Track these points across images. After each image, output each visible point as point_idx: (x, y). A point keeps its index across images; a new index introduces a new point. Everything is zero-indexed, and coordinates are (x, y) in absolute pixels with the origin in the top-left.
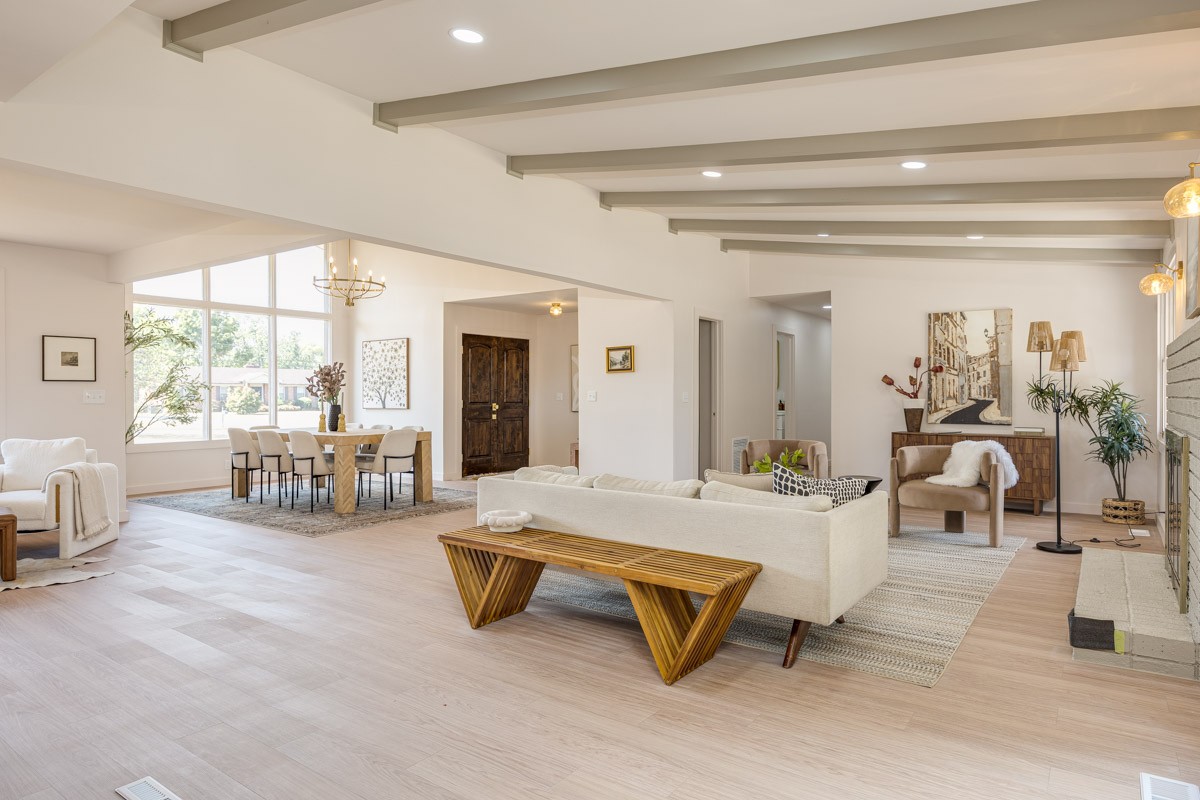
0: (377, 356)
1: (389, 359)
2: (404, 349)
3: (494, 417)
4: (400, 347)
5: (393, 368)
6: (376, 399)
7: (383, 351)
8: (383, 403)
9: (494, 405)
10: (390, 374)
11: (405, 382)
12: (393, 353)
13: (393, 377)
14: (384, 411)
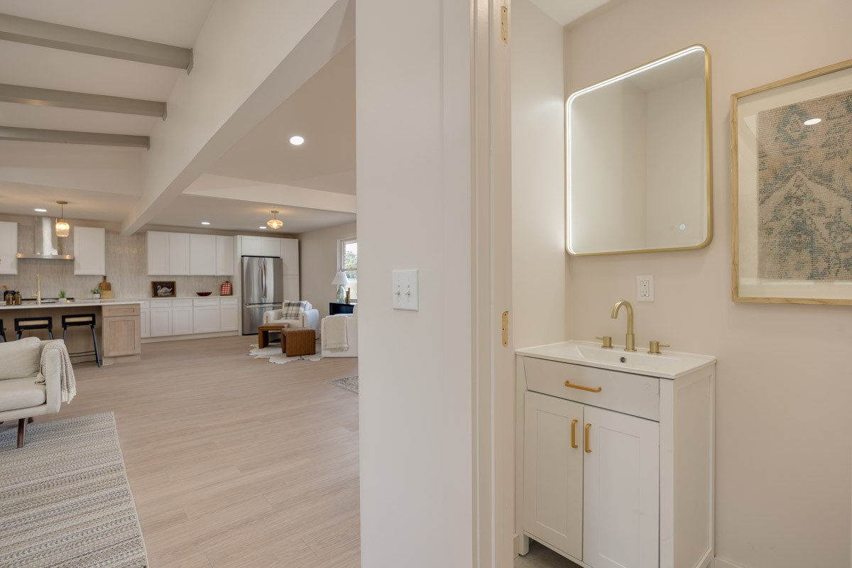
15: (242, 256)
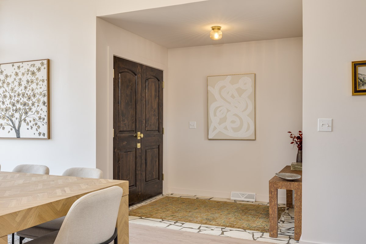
0: (9, 80)
1: (24, 83)
2: (44, 72)
3: (139, 146)
4: (39, 69)
5: (30, 93)
6: (8, 128)
7: (17, 74)
8: (18, 132)
9: (139, 133)
10: (25, 100)
11: (45, 109)
12: (29, 77)
13: (30, 103)
14: (18, 142)
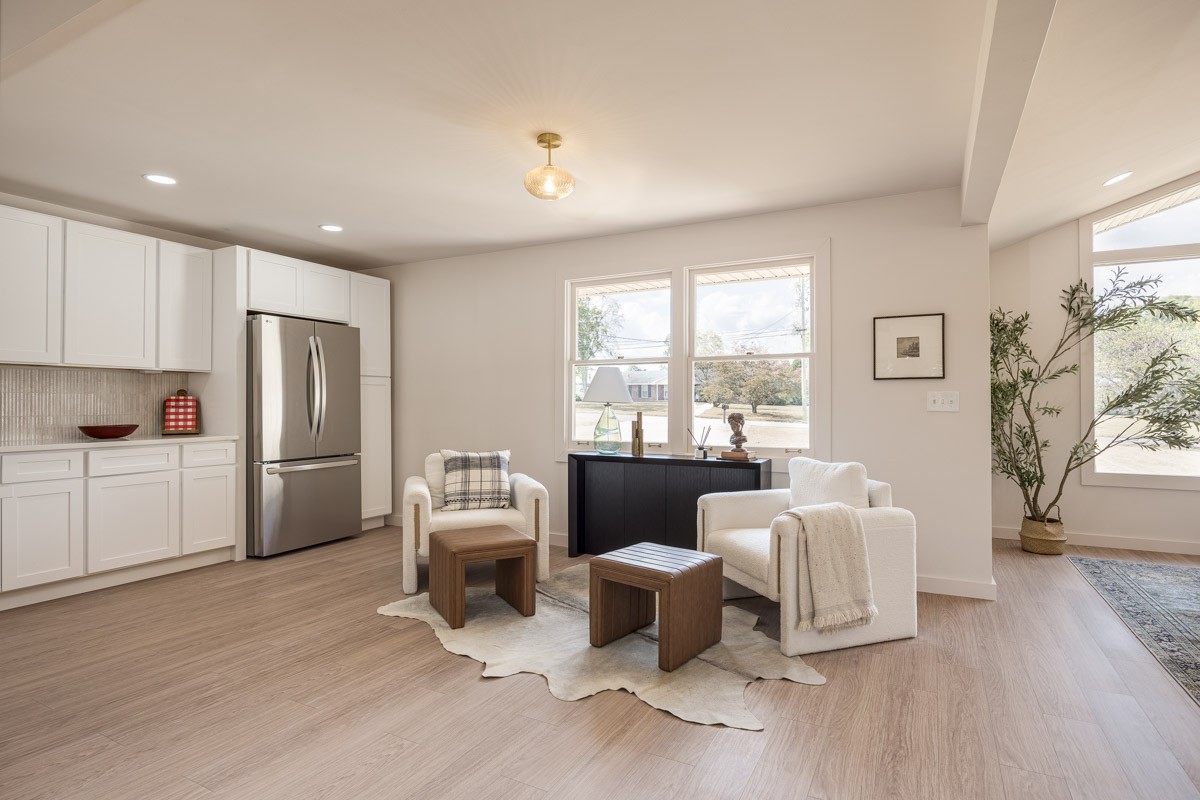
15: (250, 313)
